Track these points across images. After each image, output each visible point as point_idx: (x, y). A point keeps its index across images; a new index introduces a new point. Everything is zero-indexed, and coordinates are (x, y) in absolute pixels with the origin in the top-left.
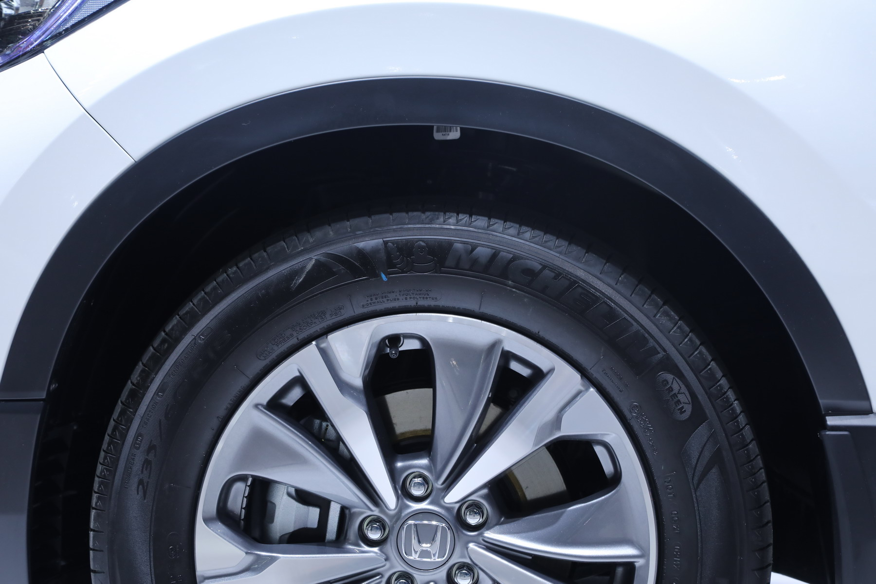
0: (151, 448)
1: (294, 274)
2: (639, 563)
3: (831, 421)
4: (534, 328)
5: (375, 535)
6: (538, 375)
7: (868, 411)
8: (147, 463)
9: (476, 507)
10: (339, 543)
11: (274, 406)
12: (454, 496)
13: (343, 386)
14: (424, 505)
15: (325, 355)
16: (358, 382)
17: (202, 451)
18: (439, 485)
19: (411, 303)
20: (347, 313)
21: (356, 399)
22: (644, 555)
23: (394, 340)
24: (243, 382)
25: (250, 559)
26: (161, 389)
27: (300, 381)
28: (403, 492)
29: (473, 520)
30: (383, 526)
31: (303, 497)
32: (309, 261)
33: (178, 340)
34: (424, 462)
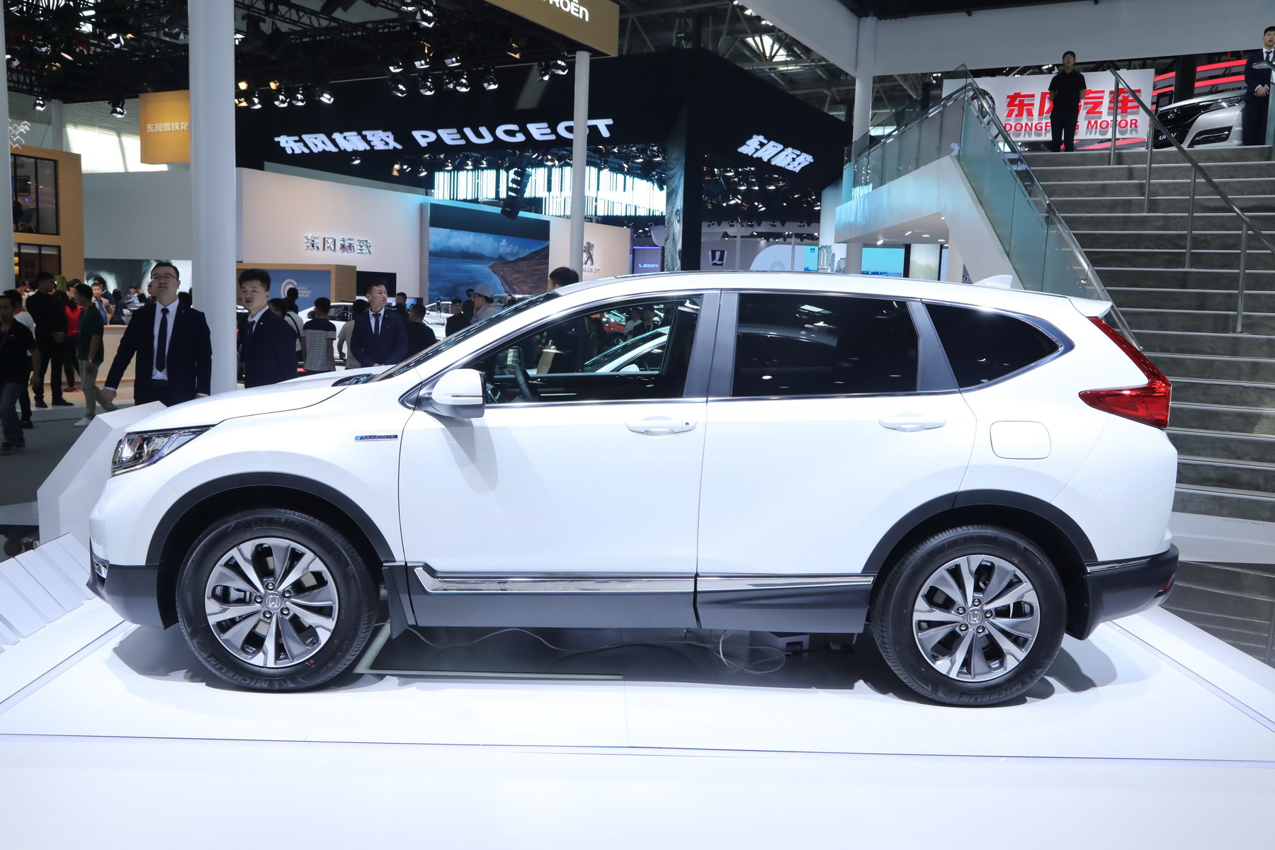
0: (190, 579)
1: (229, 527)
2: (334, 605)
3: (384, 564)
4: (298, 540)
5: (259, 600)
6: (302, 555)
7: (395, 561)
8: (189, 583)
9: (288, 591)
10: (249, 603)
11: (227, 565)
12: (281, 589)
13: (245, 559)
14: (272, 592)
15: (240, 551)
16: (250, 558)
17: (206, 579)
18: (276, 585)
19: (264, 535)
20: (246, 538)
21: (250, 564)
22: (334, 603)
23: (262, 545)
24: (216, 559)
25: (221, 609)
26: (192, 561)
27: (233, 558)
28: (266, 587)
29: (287, 595)
30: (261, 598)
31: (239, 590)
32: (232, 524)
33: (196, 547)
34: (272, 579)
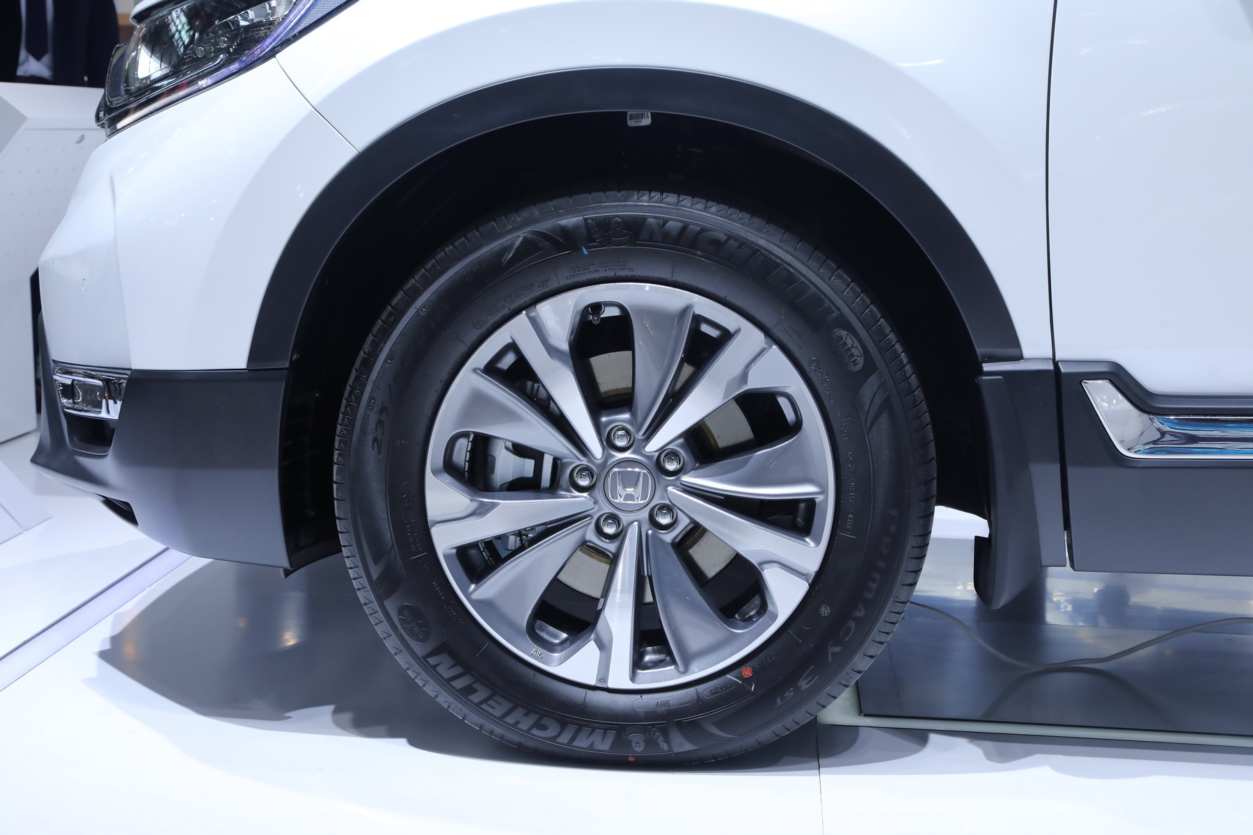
0: (383, 410)
1: (505, 250)
2: (819, 498)
3: (987, 367)
4: (721, 293)
5: (584, 482)
6: (726, 336)
7: (1020, 357)
8: (380, 423)
9: (673, 455)
10: (554, 489)
11: (491, 370)
12: (654, 445)
13: (552, 351)
14: (627, 455)
15: (536, 324)
16: (565, 347)
17: (428, 412)
18: (640, 436)
19: (610, 274)
20: (553, 285)
21: (565, 363)
22: (824, 491)
23: (596, 307)
24: (462, 349)
25: (474, 505)
26: (390, 356)
27: (512, 347)
28: (608, 443)
29: (671, 466)
30: (591, 474)
31: (520, 450)
32: (517, 238)
33: (403, 313)
34: (626, 416)
